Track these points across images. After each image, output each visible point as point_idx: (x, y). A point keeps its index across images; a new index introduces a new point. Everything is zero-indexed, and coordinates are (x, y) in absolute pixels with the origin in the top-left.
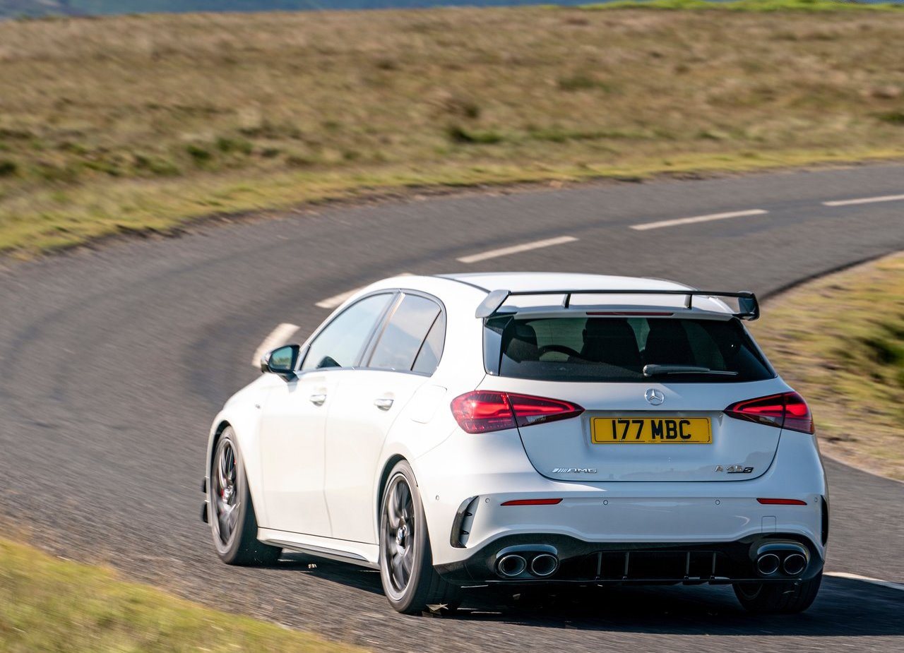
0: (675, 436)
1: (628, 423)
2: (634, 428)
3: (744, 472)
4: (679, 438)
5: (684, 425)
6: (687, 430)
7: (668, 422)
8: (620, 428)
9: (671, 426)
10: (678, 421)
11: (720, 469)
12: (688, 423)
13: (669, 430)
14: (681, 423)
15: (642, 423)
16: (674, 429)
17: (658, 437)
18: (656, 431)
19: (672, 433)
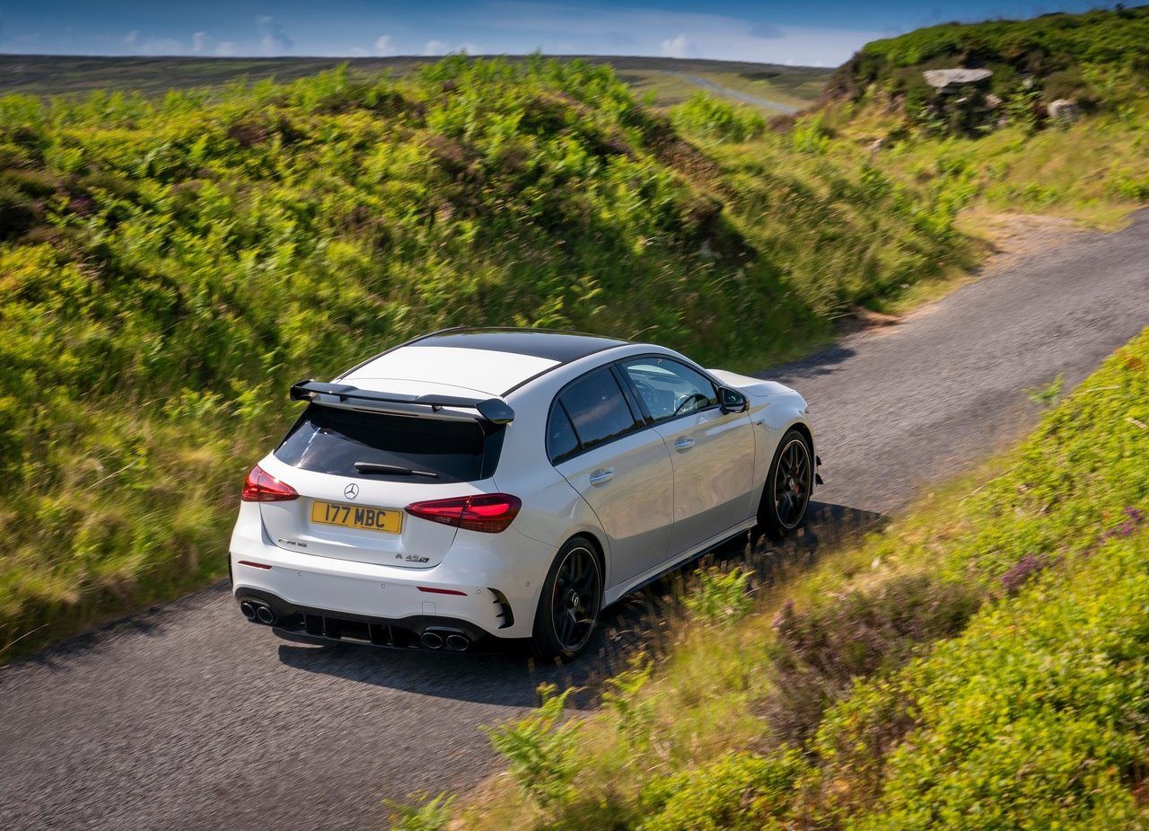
0: (372, 524)
1: (338, 508)
2: (342, 513)
3: (420, 561)
4: (375, 526)
5: (381, 516)
6: (382, 519)
7: (368, 512)
8: (333, 511)
9: (371, 515)
10: (376, 512)
11: (399, 556)
12: (384, 514)
13: (368, 518)
14: (379, 513)
15: (349, 509)
16: (372, 518)
17: (359, 523)
18: (359, 518)
19: (370, 521)
